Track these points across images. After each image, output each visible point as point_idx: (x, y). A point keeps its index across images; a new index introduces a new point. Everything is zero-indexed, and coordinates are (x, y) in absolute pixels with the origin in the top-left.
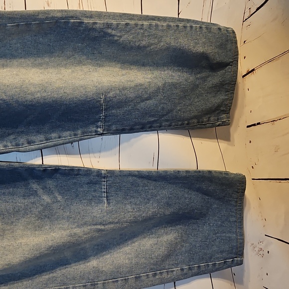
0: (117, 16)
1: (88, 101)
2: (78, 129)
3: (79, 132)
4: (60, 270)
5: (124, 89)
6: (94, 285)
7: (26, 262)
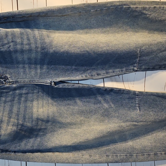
0: (149, 3)
1: (131, 52)
2: (123, 68)
3: (124, 69)
4: (112, 145)
5: (151, 45)
6: (131, 155)
7: (95, 139)
